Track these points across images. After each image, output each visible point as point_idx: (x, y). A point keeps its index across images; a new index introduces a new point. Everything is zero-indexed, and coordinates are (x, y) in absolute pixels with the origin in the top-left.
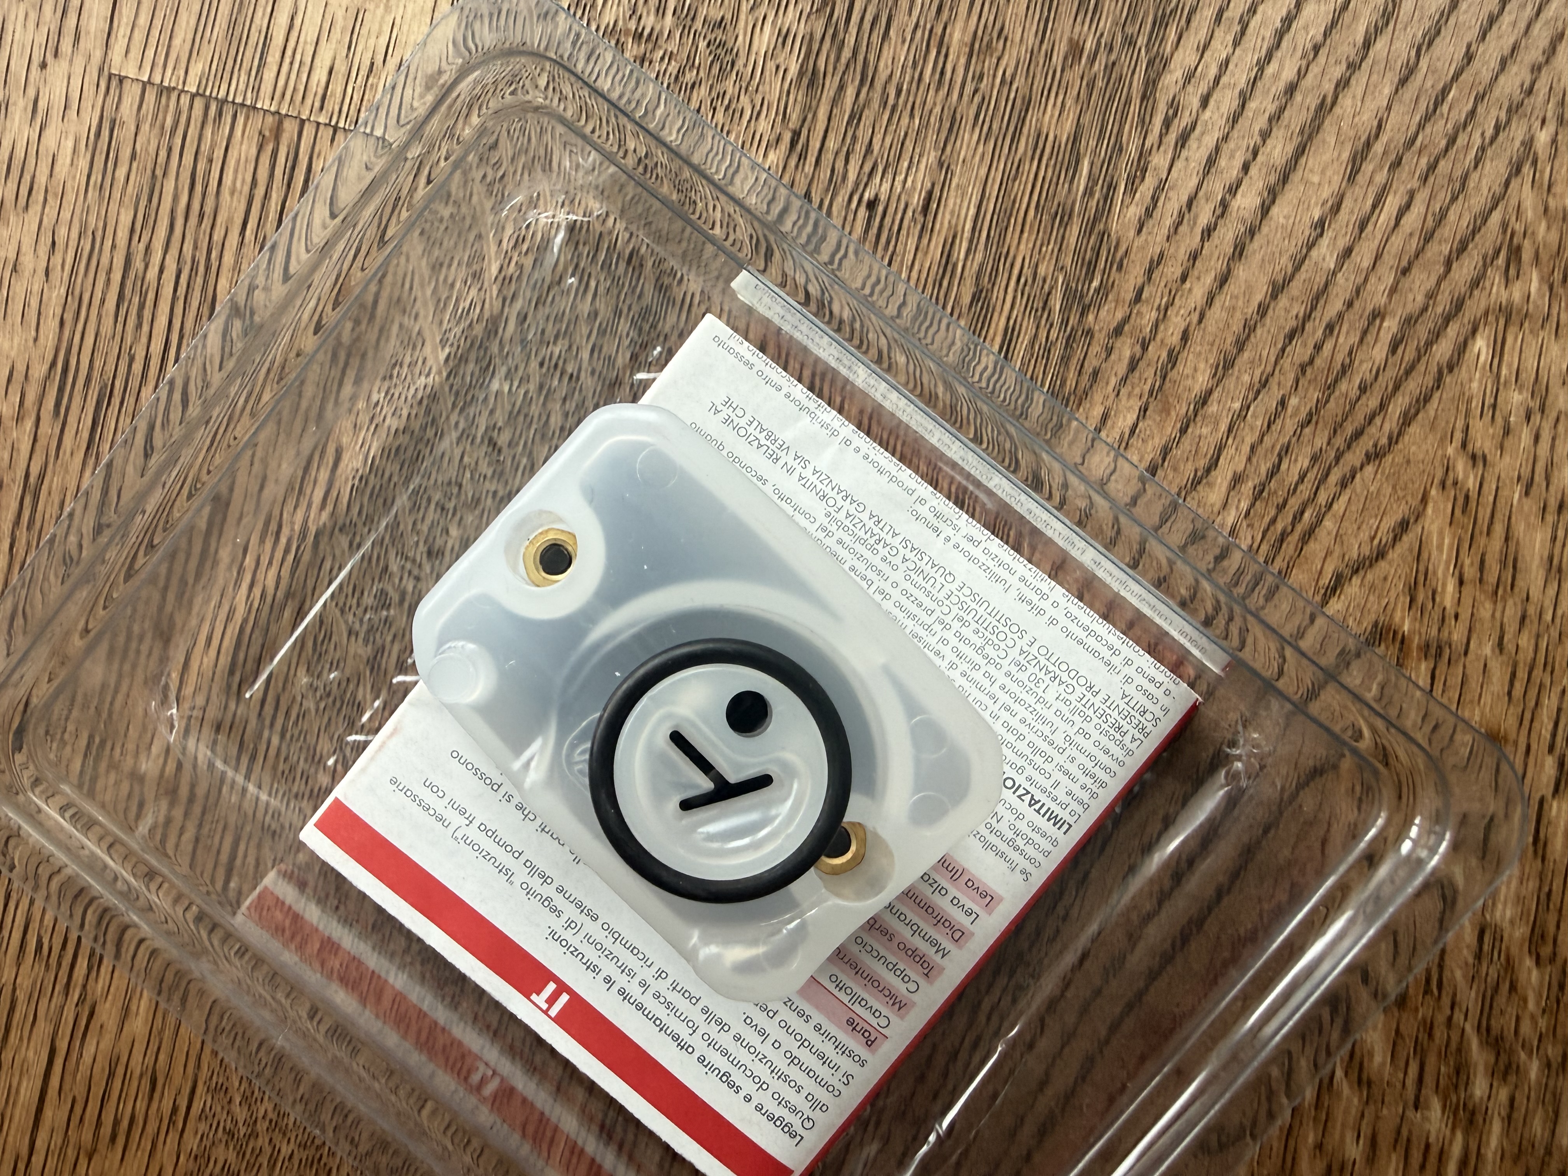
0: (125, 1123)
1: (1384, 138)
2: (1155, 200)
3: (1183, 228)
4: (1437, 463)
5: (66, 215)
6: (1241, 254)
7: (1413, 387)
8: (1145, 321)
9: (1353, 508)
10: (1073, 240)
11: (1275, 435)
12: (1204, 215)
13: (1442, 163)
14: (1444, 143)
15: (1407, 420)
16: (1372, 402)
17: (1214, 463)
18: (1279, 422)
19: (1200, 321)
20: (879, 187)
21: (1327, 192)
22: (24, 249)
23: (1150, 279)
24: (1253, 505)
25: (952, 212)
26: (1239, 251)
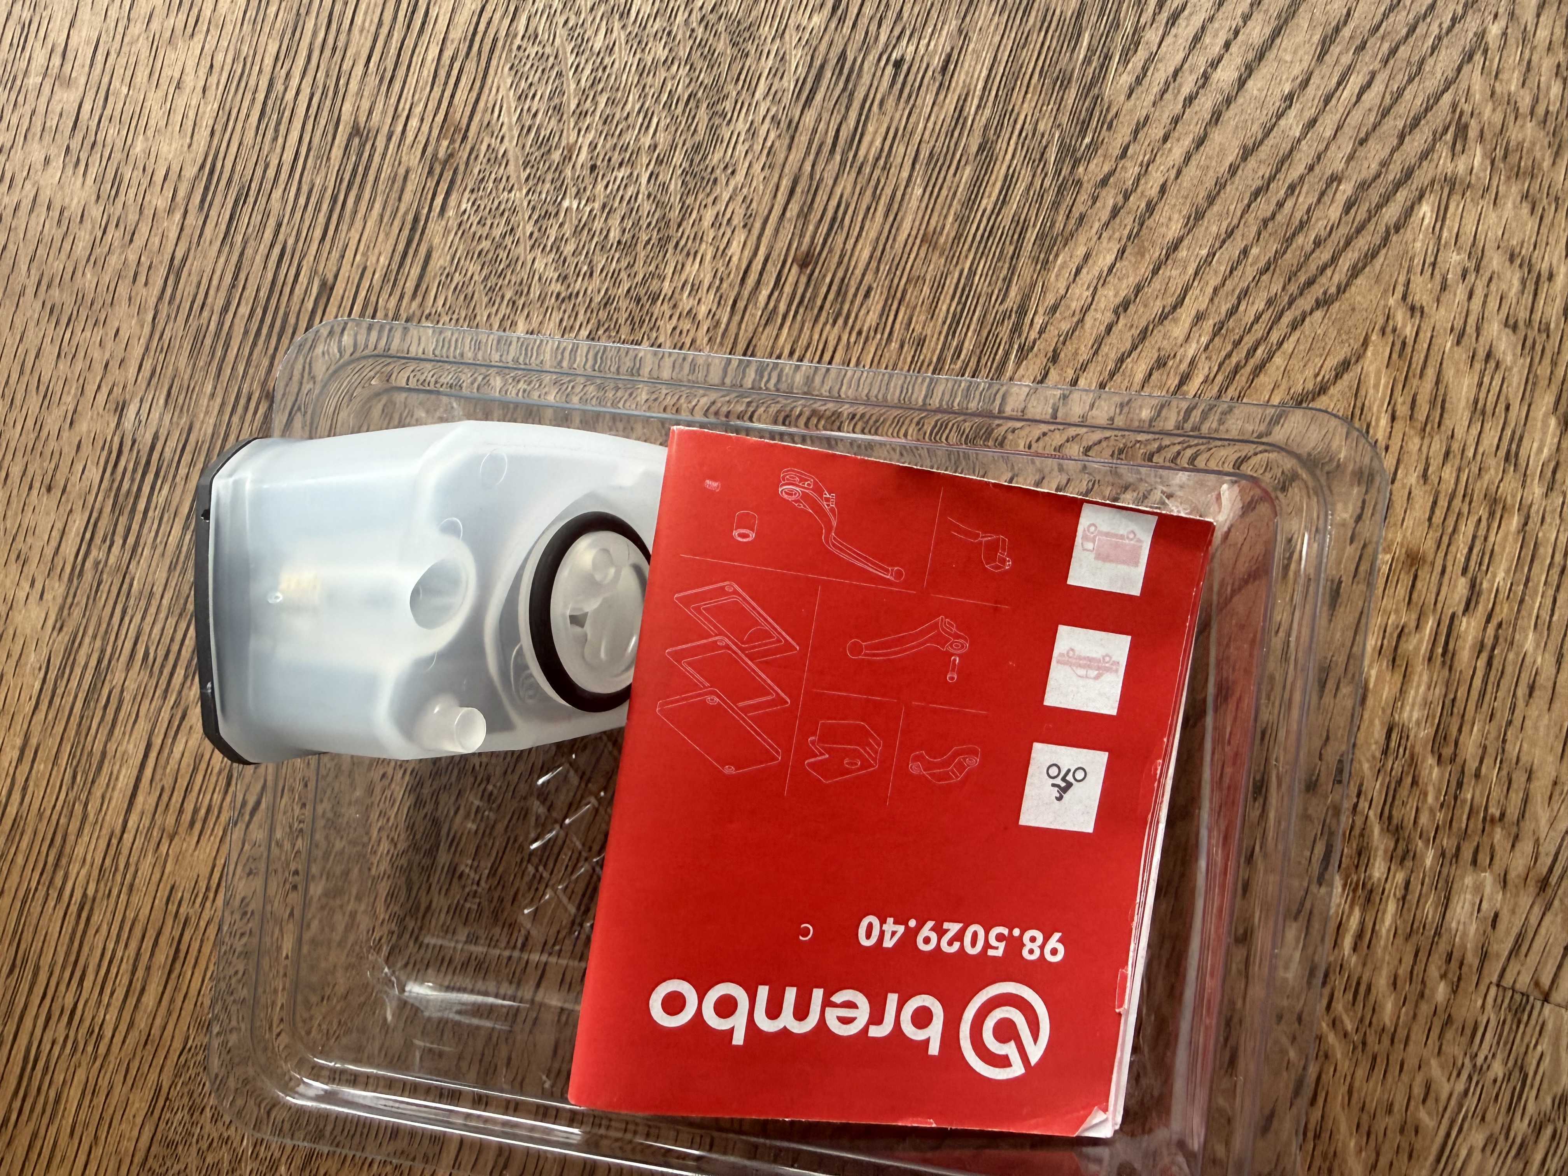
0: (203, 812)
1: (1351, 25)
2: (1145, 70)
3: (1168, 96)
4: (1379, 312)
5: (224, 43)
6: (1217, 120)
7: (1362, 243)
8: (1128, 175)
9: (1302, 347)
10: (1070, 102)
11: (1236, 279)
12: (1188, 85)
13: (1402, 48)
14: (1404, 31)
15: (1355, 272)
16: (1325, 255)
17: (1180, 302)
18: (1241, 268)
19: (1177, 177)
20: (906, 49)
21: (1297, 70)
22: (187, 70)
23: (1135, 138)
24: (1211, 340)
25: (967, 73)
26: (1216, 117)
